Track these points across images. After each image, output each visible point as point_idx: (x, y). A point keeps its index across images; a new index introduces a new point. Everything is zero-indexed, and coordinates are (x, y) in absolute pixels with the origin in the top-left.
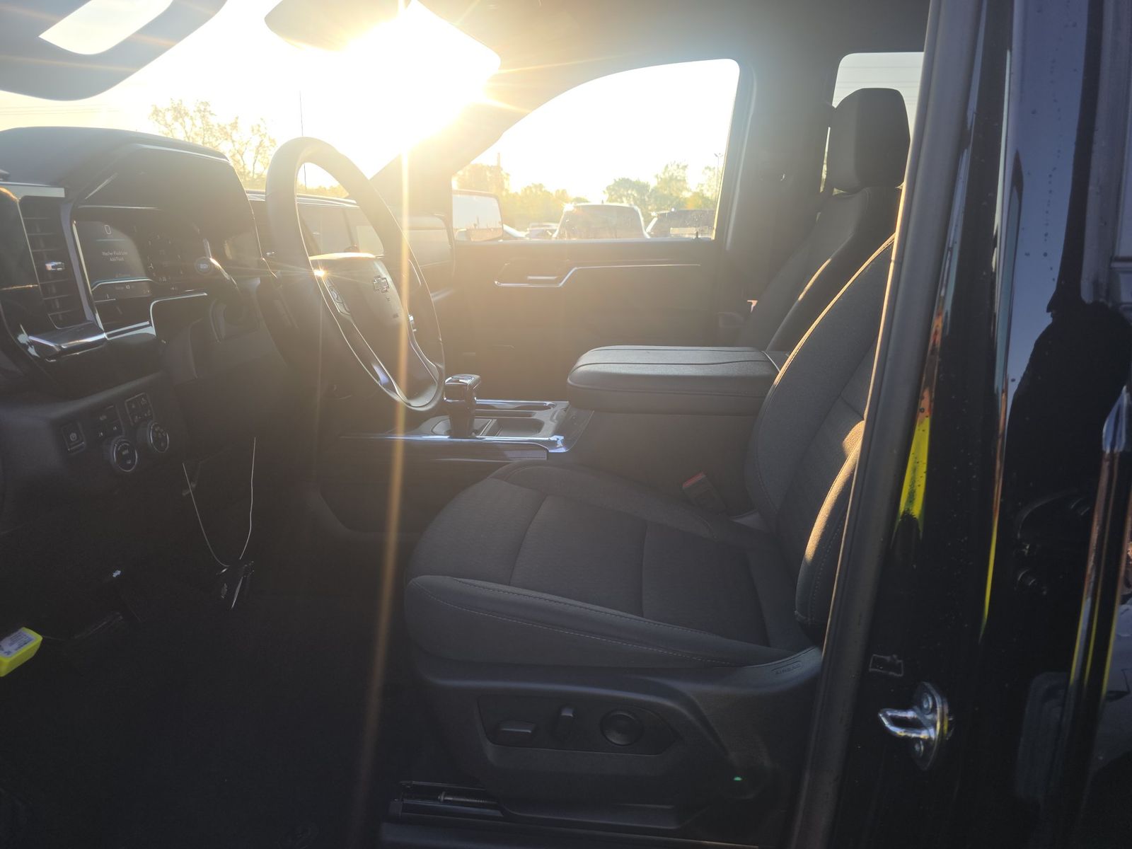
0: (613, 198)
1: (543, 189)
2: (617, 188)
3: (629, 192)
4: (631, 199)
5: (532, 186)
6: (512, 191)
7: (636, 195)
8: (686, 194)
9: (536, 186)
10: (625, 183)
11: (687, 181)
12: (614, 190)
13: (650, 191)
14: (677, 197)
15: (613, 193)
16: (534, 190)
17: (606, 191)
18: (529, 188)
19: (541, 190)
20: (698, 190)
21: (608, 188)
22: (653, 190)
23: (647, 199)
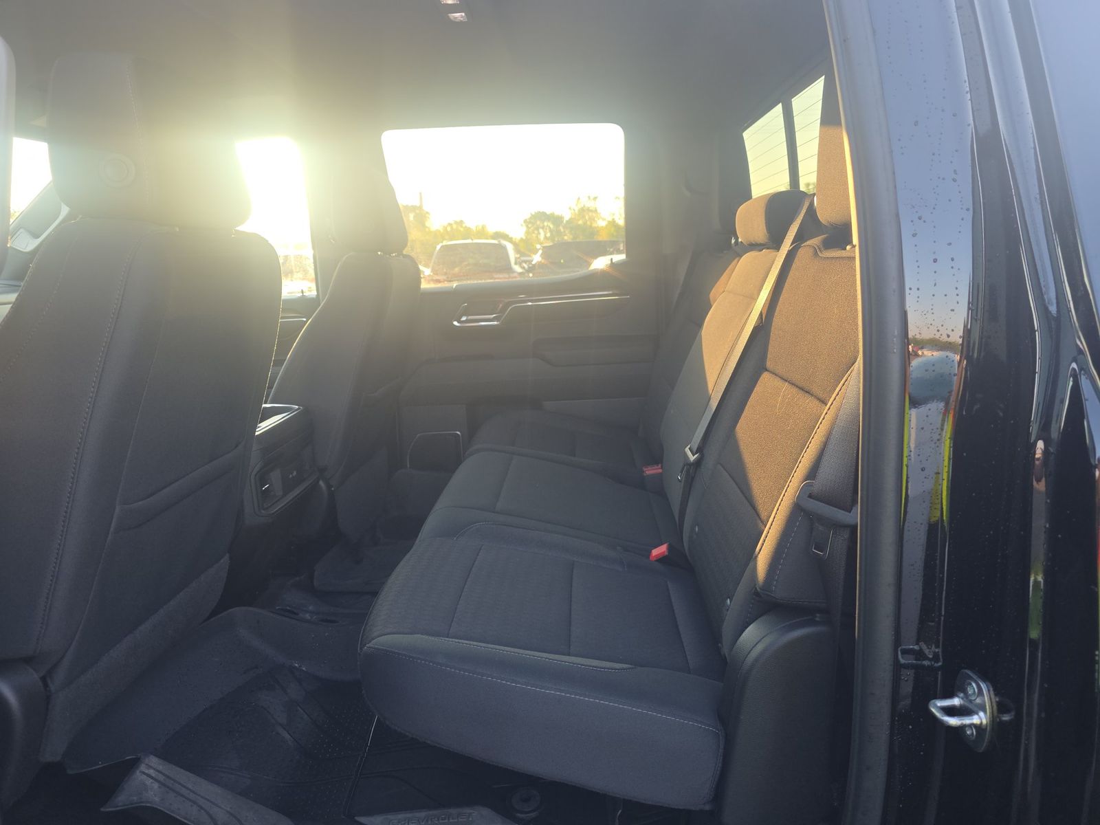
0: (530, 230)
1: (464, 225)
2: (532, 221)
3: (546, 224)
4: (548, 231)
5: (453, 222)
6: (433, 229)
7: (552, 226)
8: (601, 223)
9: (456, 222)
10: (541, 216)
11: (598, 211)
12: (530, 222)
13: (564, 222)
14: (591, 226)
15: (530, 226)
16: (455, 226)
17: (524, 224)
18: (450, 224)
19: (462, 227)
20: (611, 220)
21: (525, 221)
22: (567, 221)
23: (562, 230)
